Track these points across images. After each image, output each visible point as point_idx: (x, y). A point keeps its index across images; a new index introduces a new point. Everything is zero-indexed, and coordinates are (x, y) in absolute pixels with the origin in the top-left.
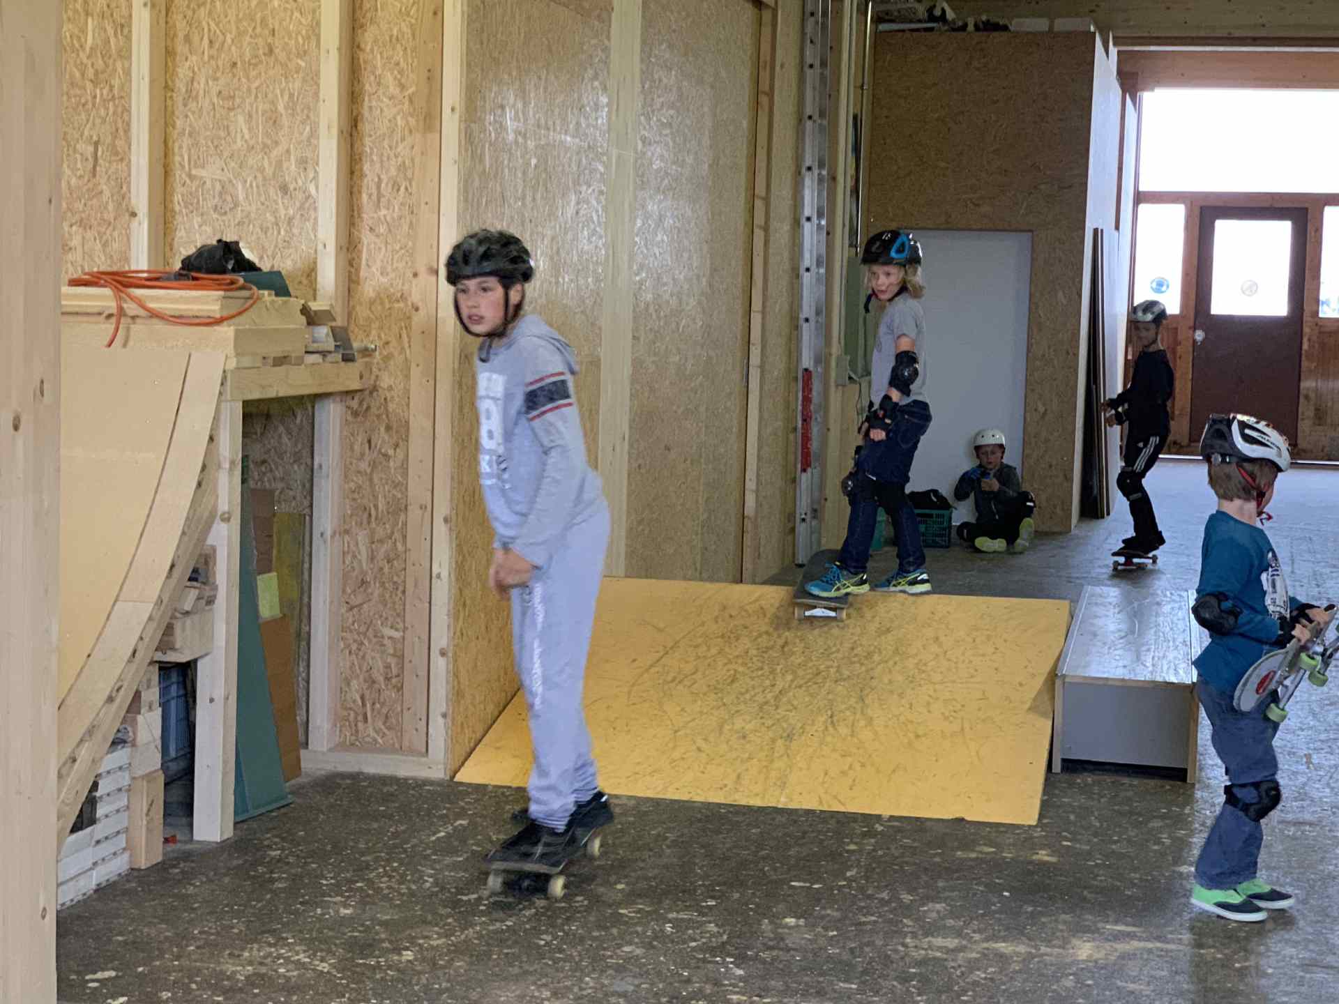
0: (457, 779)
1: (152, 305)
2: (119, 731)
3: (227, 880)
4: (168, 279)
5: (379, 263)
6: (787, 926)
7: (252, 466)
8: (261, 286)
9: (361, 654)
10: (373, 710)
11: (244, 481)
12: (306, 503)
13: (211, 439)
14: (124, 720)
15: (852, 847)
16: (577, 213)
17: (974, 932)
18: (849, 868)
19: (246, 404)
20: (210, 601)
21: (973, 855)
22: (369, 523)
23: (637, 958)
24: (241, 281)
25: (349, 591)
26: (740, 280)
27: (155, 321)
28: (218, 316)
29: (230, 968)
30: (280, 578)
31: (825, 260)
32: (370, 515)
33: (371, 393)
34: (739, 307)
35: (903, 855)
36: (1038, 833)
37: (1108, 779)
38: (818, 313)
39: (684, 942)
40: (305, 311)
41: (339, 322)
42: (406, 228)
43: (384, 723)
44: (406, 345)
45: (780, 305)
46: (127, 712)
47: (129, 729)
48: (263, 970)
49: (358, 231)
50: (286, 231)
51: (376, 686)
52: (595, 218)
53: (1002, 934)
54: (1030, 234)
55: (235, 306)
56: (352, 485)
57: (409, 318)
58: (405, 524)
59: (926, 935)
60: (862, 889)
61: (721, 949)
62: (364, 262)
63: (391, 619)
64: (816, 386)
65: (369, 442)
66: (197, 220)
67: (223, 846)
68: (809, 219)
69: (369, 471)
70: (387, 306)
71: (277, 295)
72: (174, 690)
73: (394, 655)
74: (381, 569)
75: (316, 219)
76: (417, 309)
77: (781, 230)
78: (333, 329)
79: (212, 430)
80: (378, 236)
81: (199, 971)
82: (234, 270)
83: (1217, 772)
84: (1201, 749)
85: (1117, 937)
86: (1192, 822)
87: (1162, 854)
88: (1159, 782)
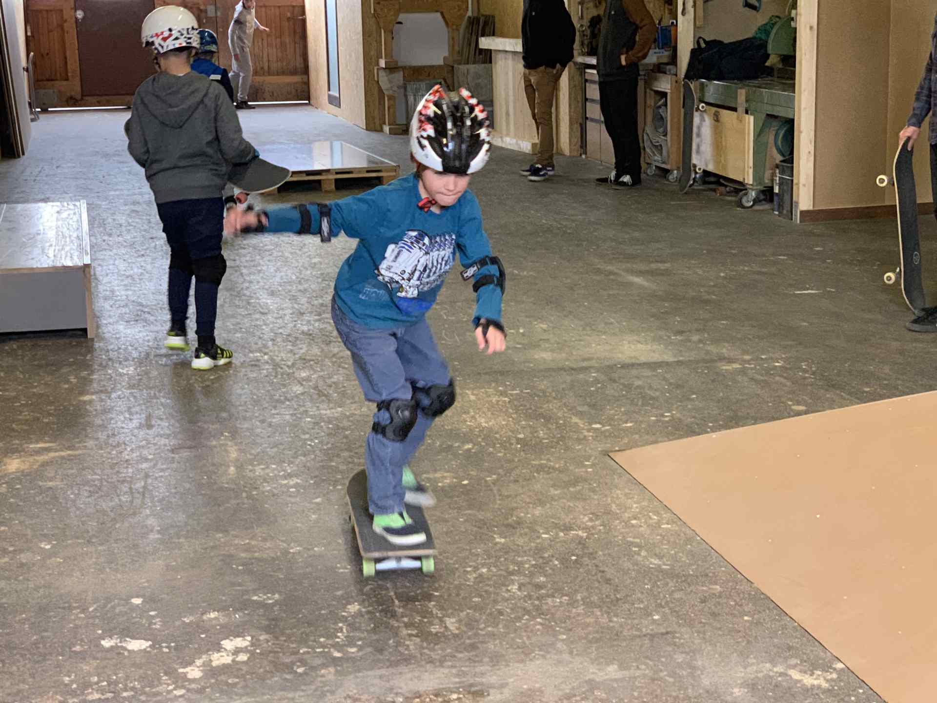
83: (110, 328)
84: (98, 314)
85: (39, 452)
86: (92, 365)
87: (71, 390)
88: (67, 341)
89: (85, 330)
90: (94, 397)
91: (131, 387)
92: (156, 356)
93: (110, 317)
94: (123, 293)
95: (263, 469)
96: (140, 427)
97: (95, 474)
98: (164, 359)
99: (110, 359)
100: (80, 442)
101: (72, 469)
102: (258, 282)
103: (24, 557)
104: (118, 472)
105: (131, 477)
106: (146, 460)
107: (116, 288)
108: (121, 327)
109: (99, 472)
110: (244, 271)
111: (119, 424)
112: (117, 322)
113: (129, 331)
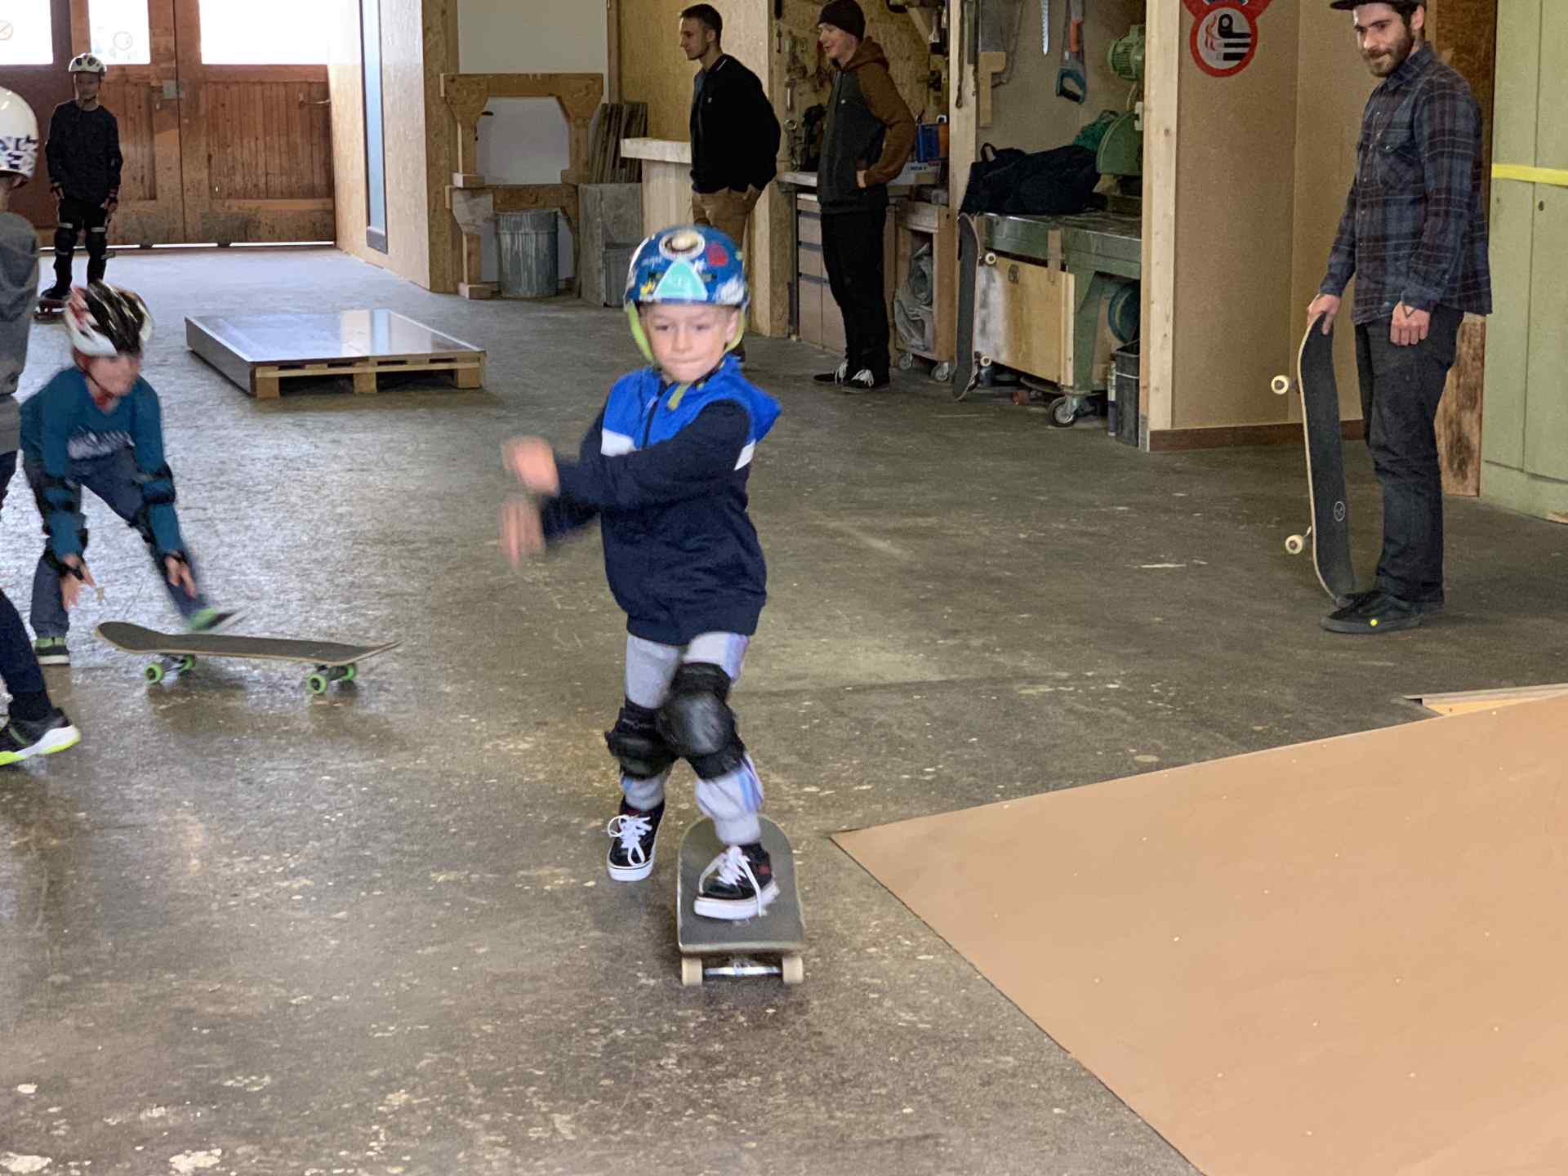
95: (248, 862)
102: (245, 546)
110: (221, 527)
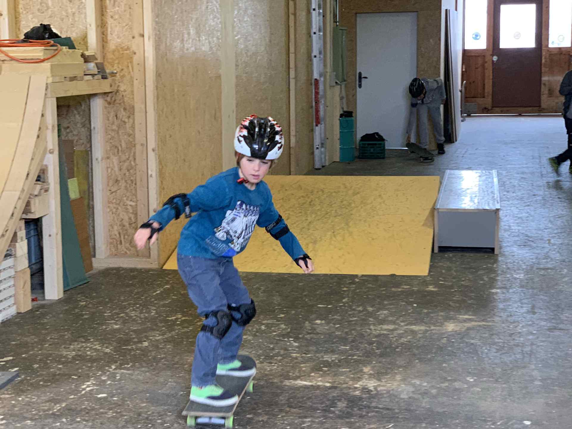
0: (165, 268)
1: (11, 55)
2: (8, 250)
3: (61, 316)
4: (19, 43)
5: (116, 33)
6: (316, 324)
7: (63, 130)
8: (62, 45)
9: (118, 213)
10: (124, 238)
11: (59, 136)
12: (88, 146)
13: (43, 115)
14: (10, 246)
15: (345, 289)
16: (207, 7)
17: (401, 322)
18: (344, 298)
19: (58, 99)
20: (46, 191)
21: (400, 290)
22: (118, 154)
23: (250, 340)
24: (52, 42)
25: (110, 185)
26: (284, 39)
27: (13, 62)
28: (42, 58)
29: (65, 353)
30: (78, 180)
31: (323, 29)
32: (118, 149)
33: (116, 94)
34: (284, 51)
35: (368, 291)
36: (429, 279)
37: (460, 254)
38: (320, 53)
39: (271, 333)
40: (83, 55)
41: (99, 61)
42: (128, 16)
43: (130, 244)
44: (131, 70)
45: (303, 49)
46: (11, 242)
47: (13, 249)
48: (80, 353)
49: (106, 18)
50: (72, 19)
51: (125, 228)
52: (216, 10)
53: (414, 322)
54: (416, 13)
55: (49, 54)
56: (110, 136)
57: (131, 58)
58: (135, 153)
59: (379, 325)
60: (350, 307)
61: (288, 335)
62: (109, 33)
63: (130, 197)
64: (321, 87)
65: (116, 116)
66: (30, 16)
67: (60, 301)
68: (314, 10)
69: (117, 129)
70: (121, 52)
71: (69, 48)
72: (32, 233)
73: (132, 213)
74: (125, 174)
75: (85, 13)
76: (135, 53)
77: (302, 15)
78: (96, 64)
79: (42, 111)
80: (115, 20)
81: (51, 355)
82: (48, 38)
83: (508, 249)
84: (501, 240)
85: (465, 321)
86: (497, 270)
87: (484, 284)
88: (482, 254)
89: (493, 249)
90: (498, 291)
91: (522, 287)
92: (537, 269)
93: (508, 242)
94: (516, 228)
96: (528, 312)
97: (500, 339)
98: (543, 271)
99: (508, 268)
100: (489, 318)
101: (485, 334)
103: (457, 385)
104: (514, 339)
105: (522, 343)
106: (532, 333)
107: (512, 224)
108: (515, 249)
109: (502, 337)
111: (514, 309)
112: (512, 245)
113: (520, 252)
